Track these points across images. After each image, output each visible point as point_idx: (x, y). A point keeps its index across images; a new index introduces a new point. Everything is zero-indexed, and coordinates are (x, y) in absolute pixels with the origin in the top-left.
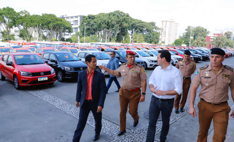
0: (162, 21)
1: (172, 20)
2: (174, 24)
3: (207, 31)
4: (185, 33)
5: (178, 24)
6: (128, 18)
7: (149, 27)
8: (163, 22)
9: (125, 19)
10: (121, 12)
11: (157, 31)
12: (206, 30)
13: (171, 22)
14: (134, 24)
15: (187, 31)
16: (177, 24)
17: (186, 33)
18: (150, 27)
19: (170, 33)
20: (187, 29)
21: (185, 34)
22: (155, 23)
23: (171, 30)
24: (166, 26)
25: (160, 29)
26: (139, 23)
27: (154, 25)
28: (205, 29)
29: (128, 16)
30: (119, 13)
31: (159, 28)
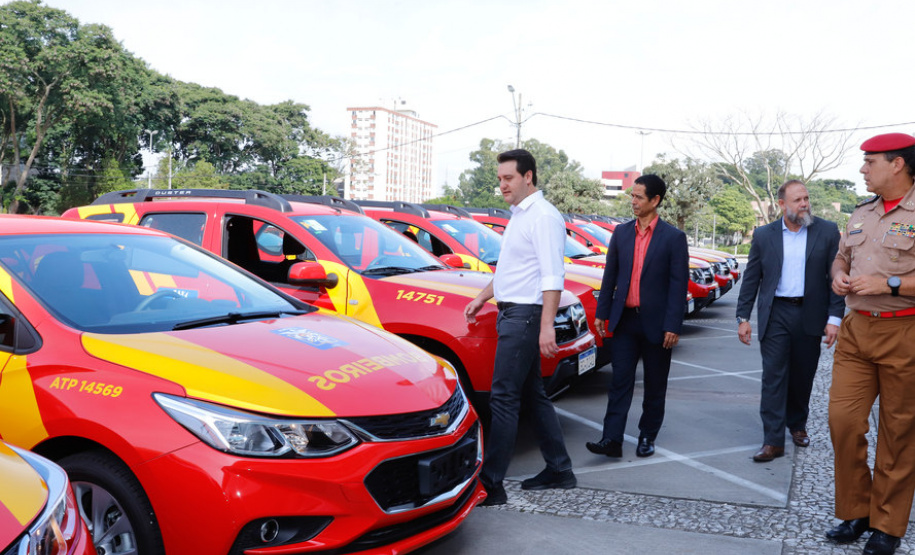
0: (349, 109)
1: (404, 103)
2: (415, 123)
3: (570, 161)
4: (468, 172)
5: (432, 125)
6: (103, 53)
7: (266, 127)
8: (357, 112)
9: (83, 64)
10: (50, 15)
11: (318, 154)
12: (563, 158)
13: (398, 115)
14: (158, 105)
15: (478, 160)
16: (428, 127)
17: (472, 173)
18: (271, 128)
19: (398, 170)
20: (477, 153)
21: (468, 177)
22: (307, 108)
23: (398, 154)
24: (372, 135)
25: (335, 144)
26: (205, 101)
27: (299, 119)
28: (557, 152)
29: (104, 41)
30: (34, 19)
31: (332, 137)
